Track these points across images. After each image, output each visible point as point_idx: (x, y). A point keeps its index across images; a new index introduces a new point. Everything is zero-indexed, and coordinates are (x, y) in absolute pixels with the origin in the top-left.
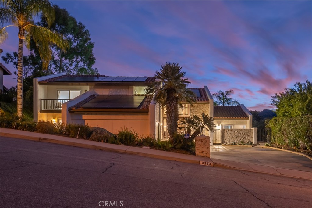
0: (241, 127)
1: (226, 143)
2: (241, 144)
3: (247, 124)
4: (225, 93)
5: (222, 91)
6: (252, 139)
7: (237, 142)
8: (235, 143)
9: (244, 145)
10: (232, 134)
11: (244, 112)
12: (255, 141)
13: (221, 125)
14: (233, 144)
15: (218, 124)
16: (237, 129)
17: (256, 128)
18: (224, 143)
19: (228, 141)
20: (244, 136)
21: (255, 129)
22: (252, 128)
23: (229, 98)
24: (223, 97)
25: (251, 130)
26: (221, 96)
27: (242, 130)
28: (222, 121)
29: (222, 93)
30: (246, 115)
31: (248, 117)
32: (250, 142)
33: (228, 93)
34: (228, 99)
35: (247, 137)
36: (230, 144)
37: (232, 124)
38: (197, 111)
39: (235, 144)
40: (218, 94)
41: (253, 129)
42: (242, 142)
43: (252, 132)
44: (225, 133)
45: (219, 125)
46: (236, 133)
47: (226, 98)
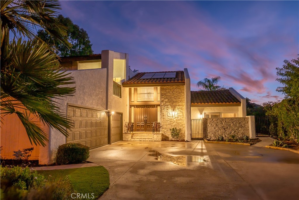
0: (231, 115)
1: (210, 138)
2: (232, 139)
3: (238, 111)
4: (211, 80)
5: (208, 78)
6: (248, 132)
7: (226, 137)
8: (223, 138)
9: (237, 140)
10: (219, 125)
11: (234, 96)
12: (252, 135)
13: (203, 114)
14: (220, 139)
15: (200, 112)
16: (225, 118)
17: (254, 116)
18: (208, 137)
19: (213, 135)
20: (236, 128)
21: (251, 118)
22: (246, 117)
23: (216, 85)
24: (210, 84)
25: (246, 119)
26: (207, 84)
27: (232, 119)
28: (205, 108)
29: (209, 81)
30: (237, 100)
31: (240, 102)
32: (245, 137)
33: (215, 80)
34: (215, 87)
35: (240, 129)
36: (216, 139)
37: (219, 112)
38: (169, 95)
39: (223, 140)
40: (204, 81)
41: (248, 118)
42: (233, 137)
43: (248, 122)
44: (208, 124)
45: (201, 114)
46: (223, 124)
47: (212, 85)
